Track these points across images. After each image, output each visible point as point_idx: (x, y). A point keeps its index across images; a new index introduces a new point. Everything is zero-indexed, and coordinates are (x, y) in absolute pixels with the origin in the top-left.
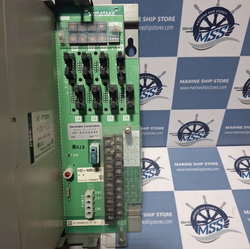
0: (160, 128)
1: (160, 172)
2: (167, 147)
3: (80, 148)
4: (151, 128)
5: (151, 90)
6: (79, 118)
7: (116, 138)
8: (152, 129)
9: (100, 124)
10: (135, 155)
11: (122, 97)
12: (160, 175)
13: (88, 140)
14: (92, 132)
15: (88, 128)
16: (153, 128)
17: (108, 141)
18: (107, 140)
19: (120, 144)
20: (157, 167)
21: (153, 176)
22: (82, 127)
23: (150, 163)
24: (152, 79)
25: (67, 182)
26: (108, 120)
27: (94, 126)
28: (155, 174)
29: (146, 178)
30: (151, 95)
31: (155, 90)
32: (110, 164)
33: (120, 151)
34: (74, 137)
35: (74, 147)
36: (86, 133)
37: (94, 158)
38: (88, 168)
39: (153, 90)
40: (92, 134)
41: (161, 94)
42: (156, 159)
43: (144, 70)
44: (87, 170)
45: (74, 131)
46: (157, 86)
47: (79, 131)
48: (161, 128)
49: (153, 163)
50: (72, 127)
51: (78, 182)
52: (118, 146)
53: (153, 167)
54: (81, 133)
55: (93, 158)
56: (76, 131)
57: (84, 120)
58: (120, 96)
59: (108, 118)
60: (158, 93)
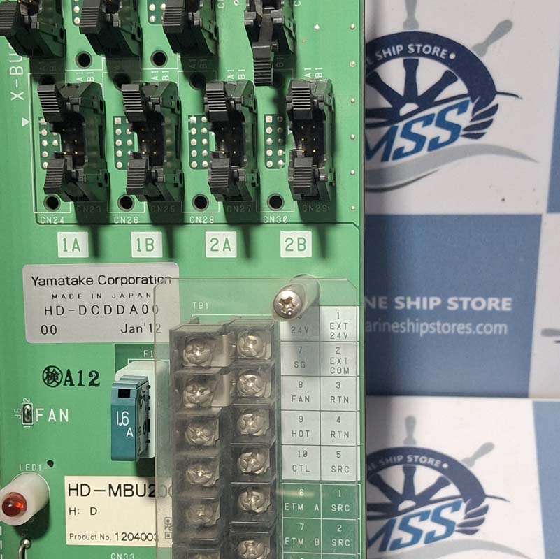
0: (492, 303)
1: (486, 516)
2: (534, 397)
3: (80, 384)
4: (450, 301)
5: (443, 113)
6: (76, 241)
7: (242, 341)
8: (456, 306)
9: (172, 270)
10: (336, 427)
11: (275, 142)
12: (484, 532)
13: (117, 346)
14: (133, 309)
15: (117, 288)
16: (460, 303)
17: (198, 353)
18: (190, 348)
19: (263, 369)
20: (473, 492)
21: (448, 534)
22: (89, 281)
23: (440, 469)
24: (445, 61)
25: (17, 538)
26: (209, 254)
27: (145, 281)
28: (461, 525)
29: (415, 541)
30: (441, 141)
31: (459, 113)
32: (205, 462)
33: (258, 403)
34: (53, 329)
35: (51, 376)
36: (107, 310)
37: (130, 432)
38: (116, 481)
39: (452, 117)
40: (134, 320)
41: (491, 136)
42: (470, 454)
43: (403, 16)
44: (110, 486)
45: (54, 303)
46: (472, 94)
47: (75, 303)
48: (497, 301)
49: (456, 472)
50: (44, 282)
51: (70, 542)
52: (248, 381)
53: (451, 490)
54: (82, 310)
55: (125, 429)
56: (59, 301)
57: (96, 251)
58: (267, 136)
59: (208, 245)
60: (475, 131)
